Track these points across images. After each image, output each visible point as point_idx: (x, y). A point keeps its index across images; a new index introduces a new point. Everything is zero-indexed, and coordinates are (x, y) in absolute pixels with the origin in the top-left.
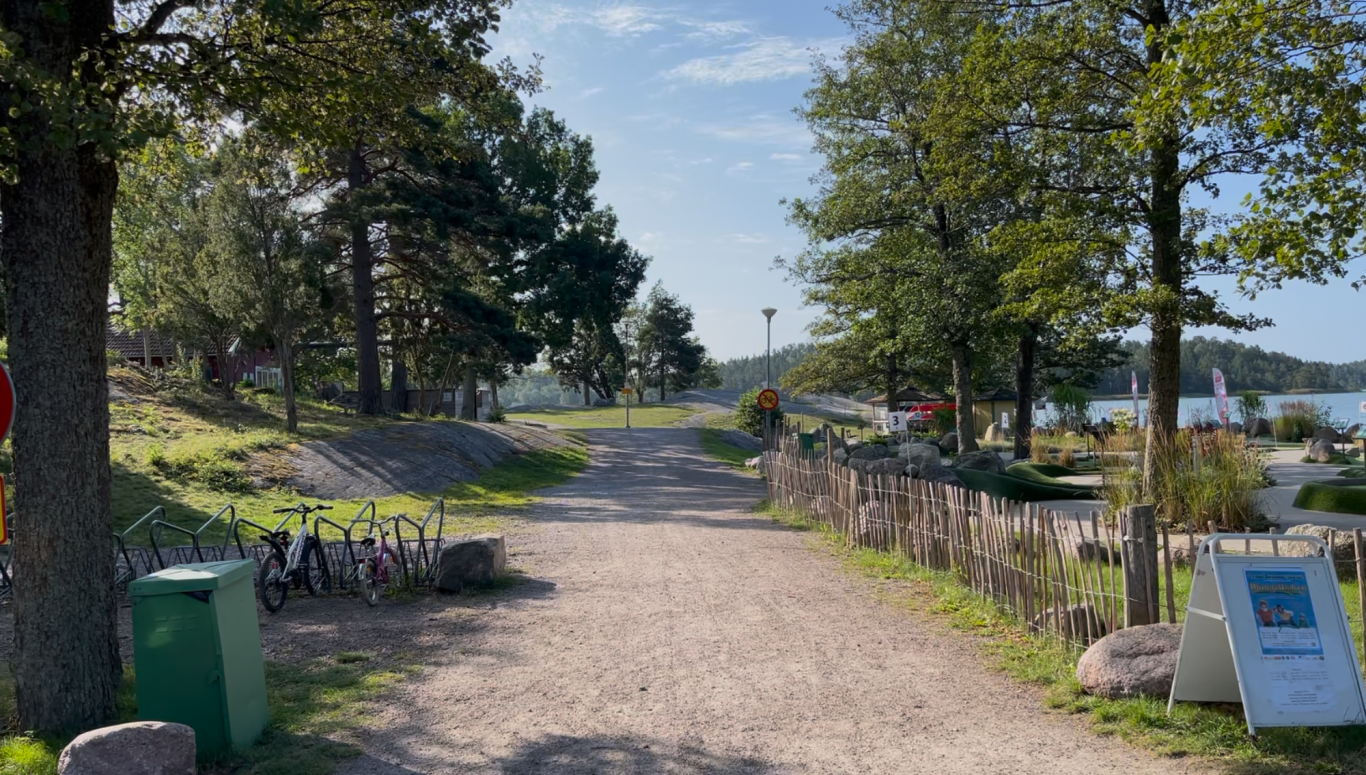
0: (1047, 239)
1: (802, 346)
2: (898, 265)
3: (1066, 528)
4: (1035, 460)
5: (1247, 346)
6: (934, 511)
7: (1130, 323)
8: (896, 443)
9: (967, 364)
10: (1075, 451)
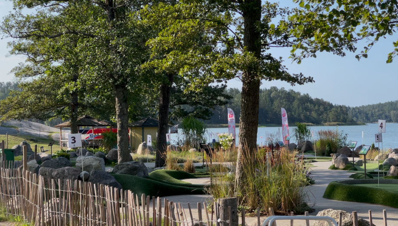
0: (178, 17)
1: (9, 84)
2: (79, 29)
3: (182, 214)
4: (168, 168)
5: (302, 94)
6: (96, 204)
7: (230, 76)
8: (76, 156)
9: (124, 101)
10: (194, 162)
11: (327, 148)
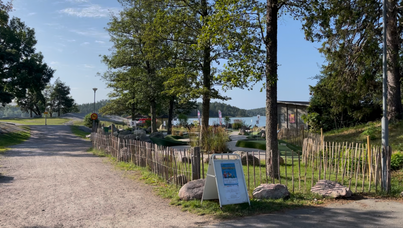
0: (176, 73)
1: (106, 100)
2: (135, 77)
3: (177, 154)
4: (173, 135)
5: (227, 105)
6: (142, 150)
7: (197, 97)
8: (134, 130)
9: (154, 107)
10: (183, 132)
11: (237, 126)
